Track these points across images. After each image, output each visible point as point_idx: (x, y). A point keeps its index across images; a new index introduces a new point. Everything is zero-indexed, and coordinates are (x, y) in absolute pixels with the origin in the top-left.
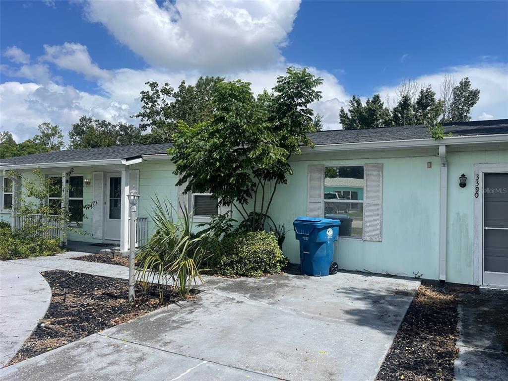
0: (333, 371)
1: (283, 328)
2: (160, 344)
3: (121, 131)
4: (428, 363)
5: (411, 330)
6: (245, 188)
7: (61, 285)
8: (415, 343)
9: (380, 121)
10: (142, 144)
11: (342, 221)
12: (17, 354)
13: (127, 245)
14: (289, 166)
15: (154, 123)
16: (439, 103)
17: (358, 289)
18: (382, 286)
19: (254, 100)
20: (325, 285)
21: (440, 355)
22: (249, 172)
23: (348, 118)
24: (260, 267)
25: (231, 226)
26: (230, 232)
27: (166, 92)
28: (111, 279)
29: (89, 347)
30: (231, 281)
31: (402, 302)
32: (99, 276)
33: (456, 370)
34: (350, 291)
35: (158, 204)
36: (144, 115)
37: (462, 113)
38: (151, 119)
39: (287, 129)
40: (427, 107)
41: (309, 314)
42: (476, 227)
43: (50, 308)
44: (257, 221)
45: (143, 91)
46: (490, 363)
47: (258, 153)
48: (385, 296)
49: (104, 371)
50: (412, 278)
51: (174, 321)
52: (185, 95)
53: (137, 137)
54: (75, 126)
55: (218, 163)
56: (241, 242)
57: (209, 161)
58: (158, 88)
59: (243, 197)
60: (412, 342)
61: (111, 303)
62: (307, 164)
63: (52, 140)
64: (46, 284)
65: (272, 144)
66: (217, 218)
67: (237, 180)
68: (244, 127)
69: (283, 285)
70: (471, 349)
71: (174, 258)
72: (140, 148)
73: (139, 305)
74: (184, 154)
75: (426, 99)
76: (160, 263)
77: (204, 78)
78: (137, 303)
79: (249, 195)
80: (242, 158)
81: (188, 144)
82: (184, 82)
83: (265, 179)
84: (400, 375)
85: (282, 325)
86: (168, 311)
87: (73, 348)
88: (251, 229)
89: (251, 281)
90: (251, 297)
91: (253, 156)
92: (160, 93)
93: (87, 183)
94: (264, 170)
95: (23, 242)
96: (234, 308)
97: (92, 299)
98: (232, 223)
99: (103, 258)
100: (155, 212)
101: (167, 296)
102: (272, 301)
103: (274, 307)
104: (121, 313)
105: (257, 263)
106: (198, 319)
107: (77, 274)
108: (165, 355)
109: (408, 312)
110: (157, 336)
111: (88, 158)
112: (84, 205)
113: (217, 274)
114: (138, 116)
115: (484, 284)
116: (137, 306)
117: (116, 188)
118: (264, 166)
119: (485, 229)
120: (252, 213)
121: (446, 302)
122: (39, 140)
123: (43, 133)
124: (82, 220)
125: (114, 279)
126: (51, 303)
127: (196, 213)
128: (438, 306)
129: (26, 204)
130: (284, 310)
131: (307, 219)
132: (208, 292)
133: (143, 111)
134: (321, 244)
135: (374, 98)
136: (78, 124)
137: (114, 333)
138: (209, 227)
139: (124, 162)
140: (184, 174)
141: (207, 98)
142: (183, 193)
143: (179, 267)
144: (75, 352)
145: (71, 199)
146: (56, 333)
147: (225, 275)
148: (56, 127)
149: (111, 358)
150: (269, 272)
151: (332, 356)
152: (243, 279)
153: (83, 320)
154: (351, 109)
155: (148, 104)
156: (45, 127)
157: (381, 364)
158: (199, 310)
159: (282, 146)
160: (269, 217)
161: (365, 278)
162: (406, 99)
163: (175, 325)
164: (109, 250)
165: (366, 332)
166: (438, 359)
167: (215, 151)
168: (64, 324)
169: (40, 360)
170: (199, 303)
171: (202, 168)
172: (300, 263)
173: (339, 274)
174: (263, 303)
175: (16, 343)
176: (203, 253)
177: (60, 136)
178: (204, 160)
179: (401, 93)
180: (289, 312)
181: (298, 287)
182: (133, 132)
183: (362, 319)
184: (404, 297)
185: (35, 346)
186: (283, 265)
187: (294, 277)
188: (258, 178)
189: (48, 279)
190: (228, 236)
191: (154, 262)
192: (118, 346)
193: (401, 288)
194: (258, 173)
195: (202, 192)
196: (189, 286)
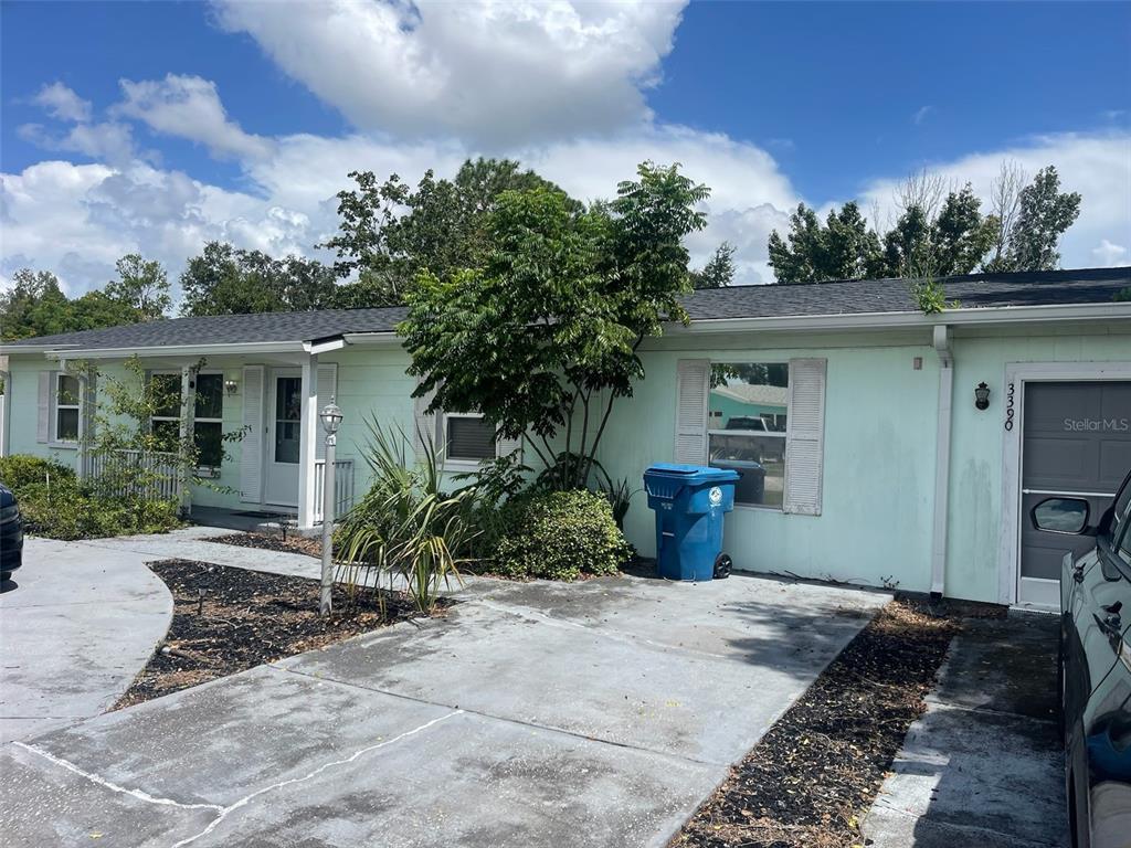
0: (686, 729)
1: (607, 664)
2: (381, 683)
3: (294, 275)
4: (859, 724)
5: (848, 674)
6: (550, 405)
7: (189, 584)
8: (847, 694)
9: (859, 260)
10: (341, 306)
11: (741, 472)
12: (127, 693)
13: (311, 517)
14: (637, 360)
15: (366, 260)
16: (990, 223)
17: (765, 605)
18: (813, 600)
19: (584, 211)
20: (702, 596)
21: (887, 714)
22: (558, 371)
23: (787, 254)
24: (574, 561)
25: (522, 480)
26: (518, 491)
27: (394, 194)
28: (283, 578)
29: (256, 685)
30: (516, 586)
31: (844, 628)
32: (258, 572)
33: (910, 736)
34: (747, 609)
35: (377, 432)
36: (343, 244)
37: (1040, 247)
38: (359, 253)
39: (634, 287)
40: (962, 232)
41: (660, 645)
42: (1005, 488)
43: (174, 624)
44: (572, 470)
45: (343, 192)
46: (976, 729)
47: (573, 335)
48: (815, 618)
49: (284, 720)
50: (877, 588)
51: (405, 650)
52: (433, 202)
53: (329, 287)
54: (193, 263)
55: (495, 354)
56: (539, 512)
57: (477, 350)
58: (375, 186)
59: (545, 422)
60: (842, 693)
61: (287, 617)
62: (676, 356)
63: (145, 293)
64: (159, 583)
65: (603, 317)
66: (494, 464)
67: (533, 389)
68: (547, 284)
69: (620, 595)
70: (949, 707)
71: (408, 535)
72: (338, 317)
73: (340, 623)
74: (428, 335)
75: (959, 214)
76: (380, 544)
77: (474, 161)
78: (336, 619)
79: (558, 418)
80: (541, 345)
81: (437, 314)
82: (430, 174)
83: (589, 385)
84: (803, 739)
85: (606, 661)
86: (394, 634)
87: (227, 686)
88: (561, 487)
89: (555, 586)
90: (554, 614)
91: (563, 340)
92: (380, 196)
93: (231, 388)
94: (588, 369)
95: (106, 505)
96: (519, 631)
97: (251, 611)
98: (524, 474)
99: (264, 539)
100: (371, 447)
101: (393, 609)
102: (593, 621)
103: (595, 631)
104: (307, 634)
105: (570, 552)
106: (450, 646)
107: (217, 568)
108: (390, 700)
109: (851, 645)
110: (374, 671)
111: (235, 338)
112: (225, 431)
113: (490, 572)
114: (331, 245)
115: (1021, 603)
116: (336, 623)
117: (289, 399)
118: (584, 362)
119: (1024, 494)
120: (562, 455)
121: (931, 632)
122: (118, 292)
123: (128, 277)
124: (219, 465)
125: (290, 579)
126: (175, 616)
127: (452, 454)
128: (914, 638)
129: (111, 430)
130: (613, 637)
131: (671, 468)
132: (471, 603)
133: (341, 234)
134: (697, 517)
135: (845, 210)
136: (201, 259)
137: (298, 665)
138: (477, 481)
139: (308, 348)
140: (427, 373)
141: (479, 206)
142: (426, 412)
143: (416, 551)
144: (232, 691)
145: (198, 420)
146: (192, 662)
147: (507, 574)
148: (155, 264)
149: (295, 702)
150: (594, 572)
151: (688, 709)
152: (540, 582)
153: (238, 643)
154: (794, 234)
155: (352, 220)
156: (131, 264)
157: (774, 721)
158: (453, 632)
159: (625, 321)
160: (596, 463)
161: (785, 586)
162: (915, 215)
163: (407, 655)
164: (277, 525)
165: (761, 674)
166: (882, 719)
167: (490, 330)
168: (205, 650)
169: (171, 702)
170: (454, 622)
171: (463, 364)
172: (655, 556)
173: (733, 578)
174: (576, 624)
175: (121, 678)
176: (463, 528)
177: (164, 285)
178: (468, 347)
179: (905, 198)
180: (622, 639)
181: (648, 600)
182: (319, 276)
183: (759, 654)
184: (851, 620)
185: (156, 682)
186: (621, 559)
187: (643, 582)
188: (576, 384)
189: (162, 575)
190: (514, 500)
191: (370, 541)
192: (306, 685)
193: (849, 606)
194: (575, 374)
195: (464, 410)
196: (434, 592)
